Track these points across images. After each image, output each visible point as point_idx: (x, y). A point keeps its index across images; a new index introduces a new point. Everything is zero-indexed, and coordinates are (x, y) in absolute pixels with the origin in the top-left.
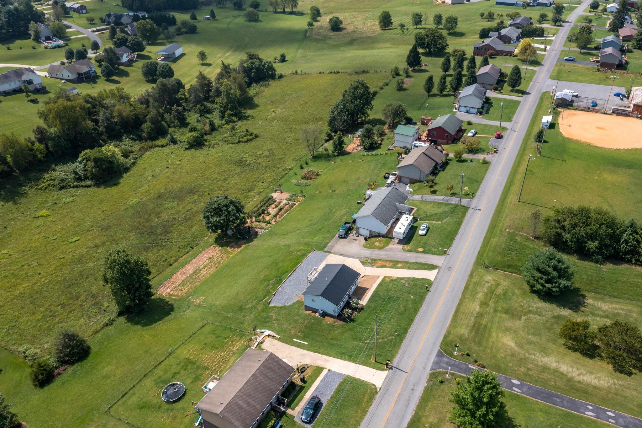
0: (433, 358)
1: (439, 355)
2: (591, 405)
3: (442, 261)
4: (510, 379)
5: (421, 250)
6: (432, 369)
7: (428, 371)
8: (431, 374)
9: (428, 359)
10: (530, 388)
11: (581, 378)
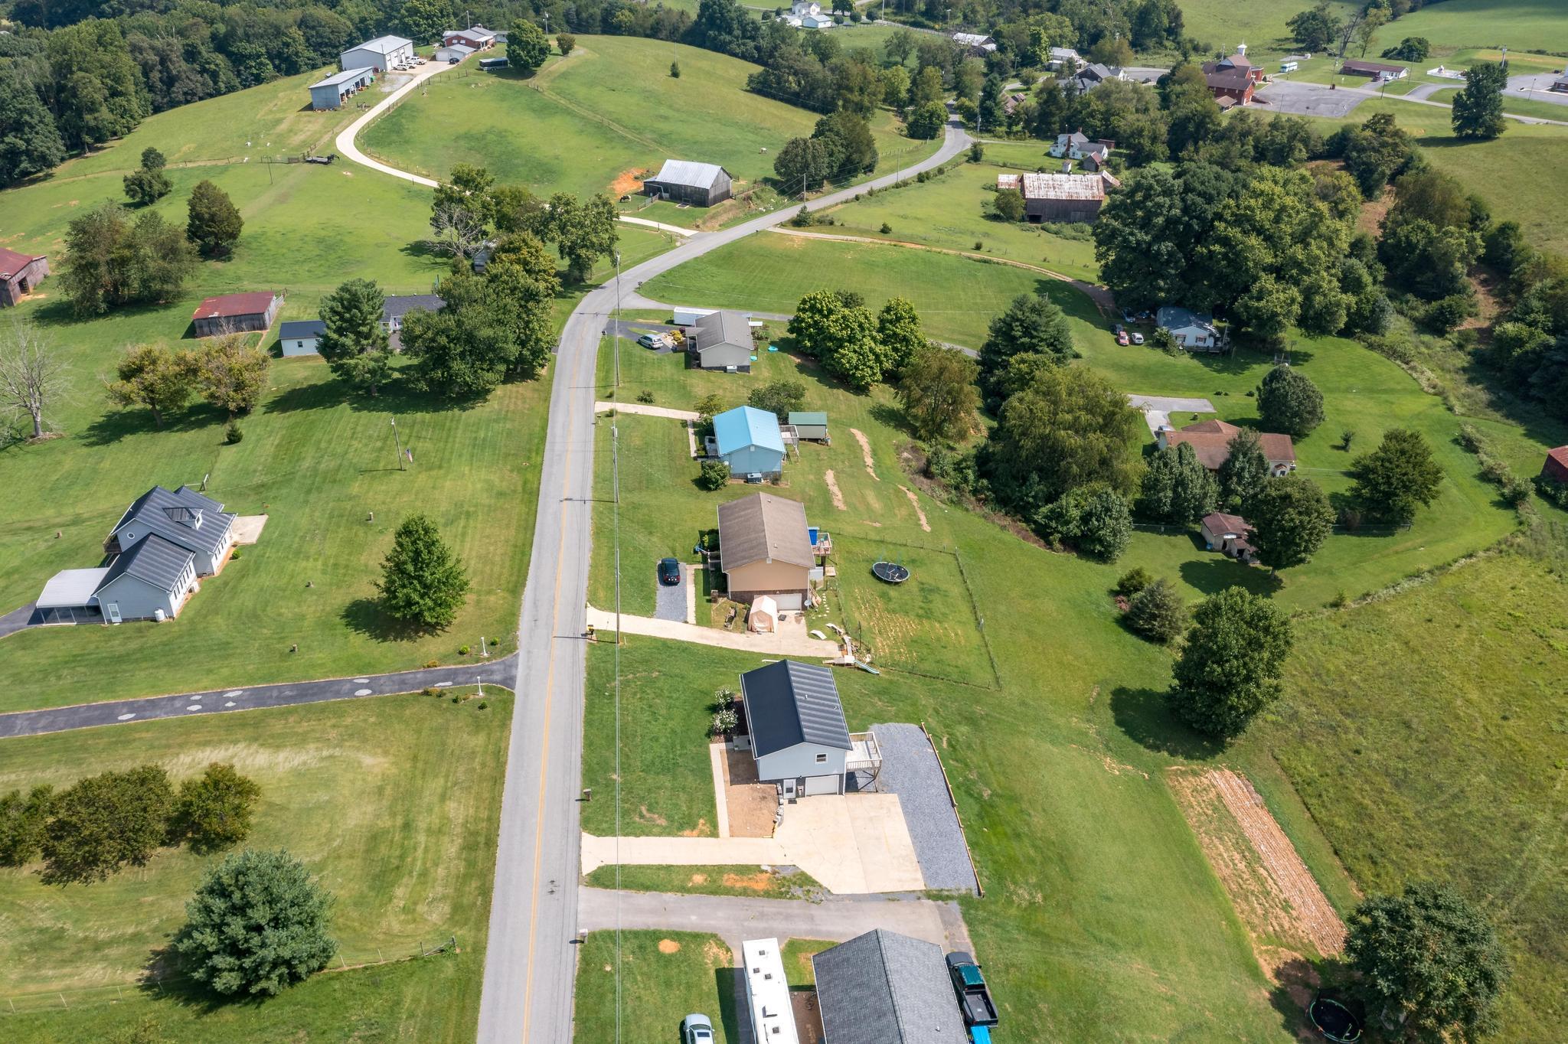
0: (520, 673)
1: (509, 681)
2: (228, 709)
3: (581, 906)
4: (374, 692)
5: (668, 947)
6: (517, 656)
7: (521, 652)
8: (516, 648)
9: (529, 668)
10: (337, 694)
11: (232, 750)
